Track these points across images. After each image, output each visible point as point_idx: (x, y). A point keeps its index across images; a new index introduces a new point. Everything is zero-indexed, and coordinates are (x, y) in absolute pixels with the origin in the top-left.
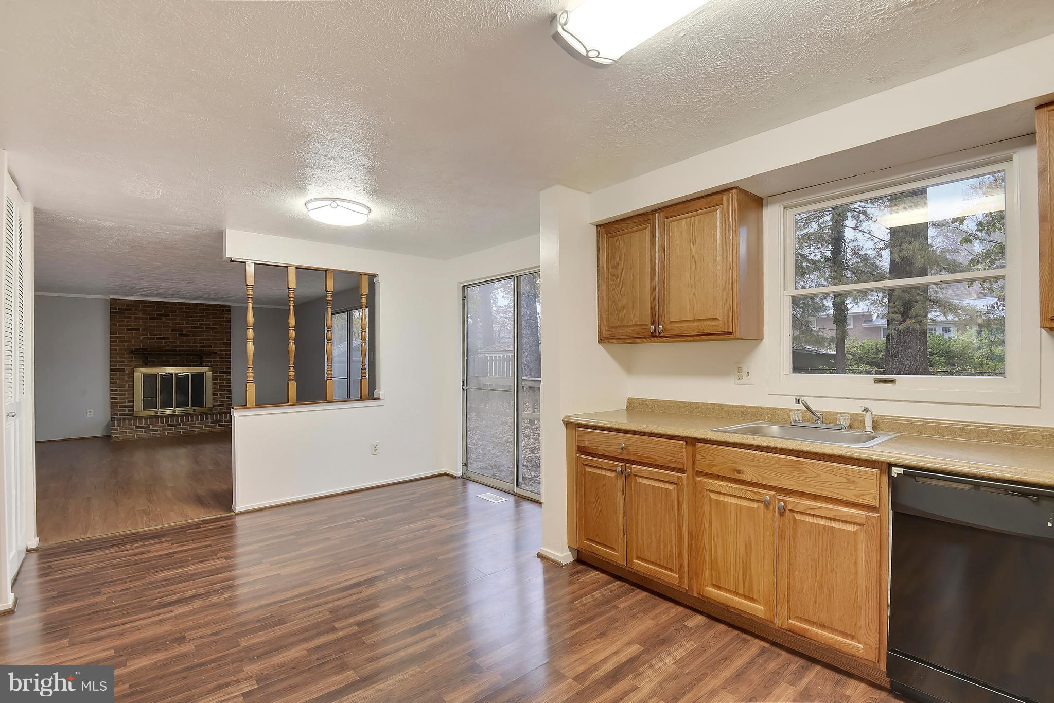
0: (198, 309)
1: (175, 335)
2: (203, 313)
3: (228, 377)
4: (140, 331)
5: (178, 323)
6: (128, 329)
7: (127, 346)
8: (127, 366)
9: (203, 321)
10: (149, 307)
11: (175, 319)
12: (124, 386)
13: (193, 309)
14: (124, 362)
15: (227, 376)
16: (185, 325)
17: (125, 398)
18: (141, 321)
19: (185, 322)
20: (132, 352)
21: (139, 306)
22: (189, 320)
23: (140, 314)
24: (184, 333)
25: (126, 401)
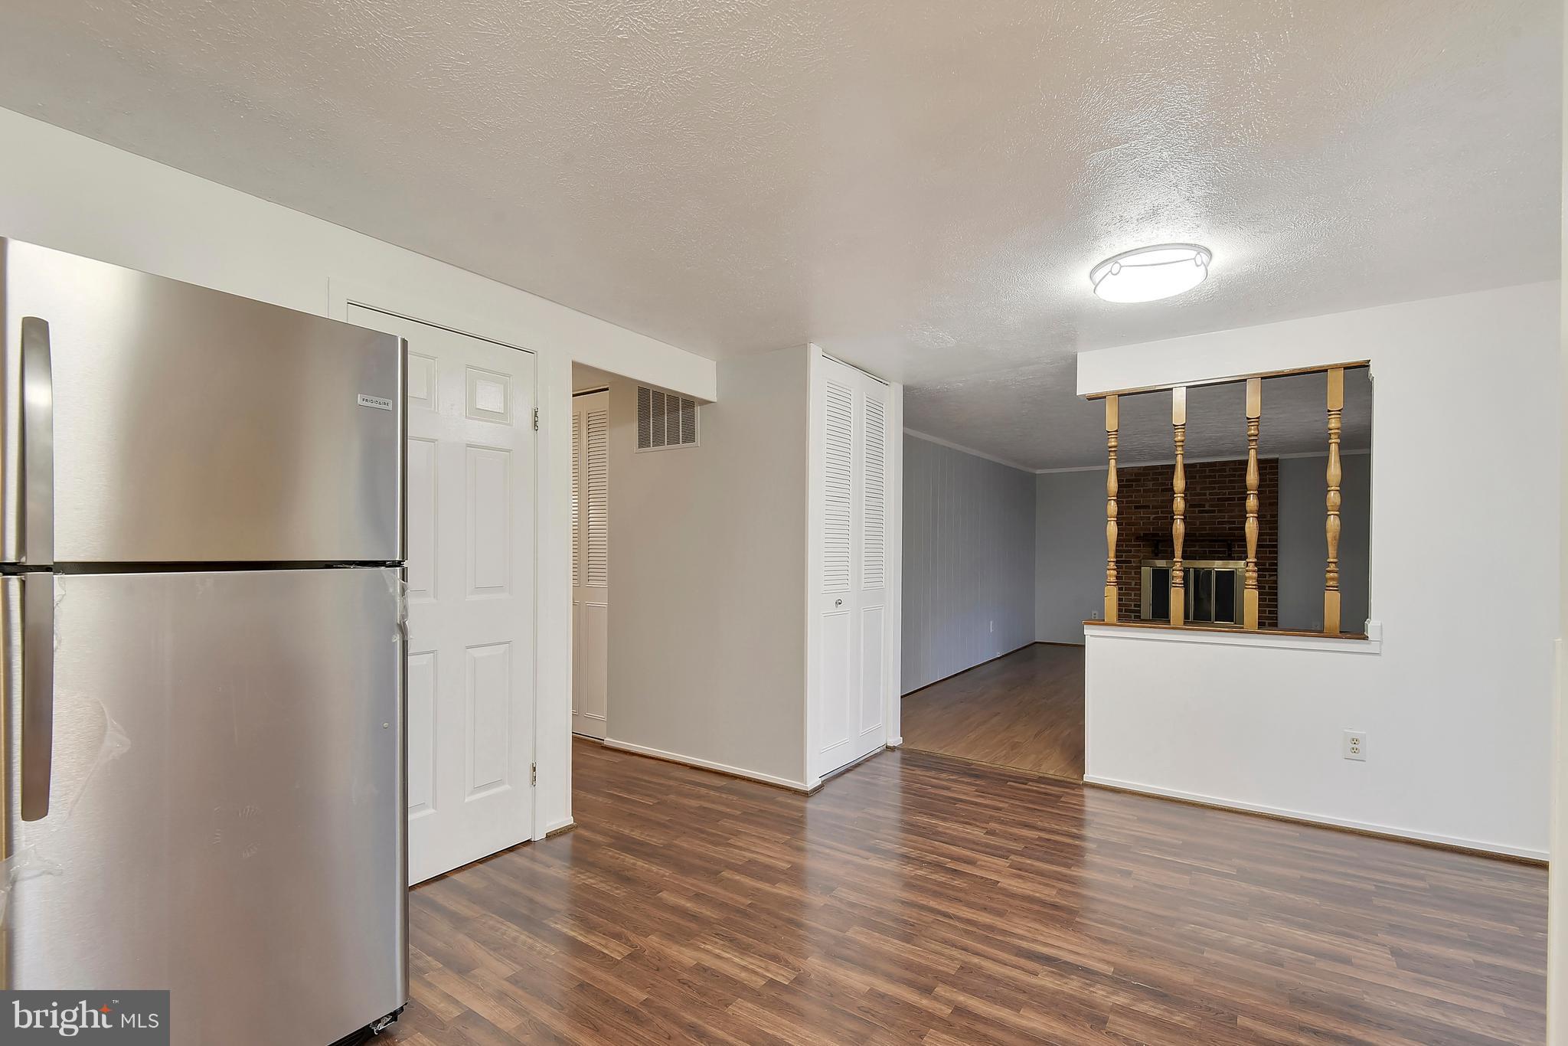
0: (1227, 470)
1: (1194, 512)
2: (1234, 476)
3: (1272, 578)
4: (1149, 508)
5: (1199, 494)
6: (1136, 507)
7: (1135, 529)
8: (1134, 557)
9: (1234, 488)
10: (1161, 474)
11: (1195, 489)
12: (1130, 584)
13: (1219, 471)
14: (1130, 551)
15: (1271, 576)
16: (1208, 497)
17: (1131, 600)
18: (1151, 494)
19: (1208, 492)
20: (1138, 538)
21: (1149, 474)
22: (1214, 488)
23: (1150, 485)
24: (1207, 508)
25: (1133, 603)
